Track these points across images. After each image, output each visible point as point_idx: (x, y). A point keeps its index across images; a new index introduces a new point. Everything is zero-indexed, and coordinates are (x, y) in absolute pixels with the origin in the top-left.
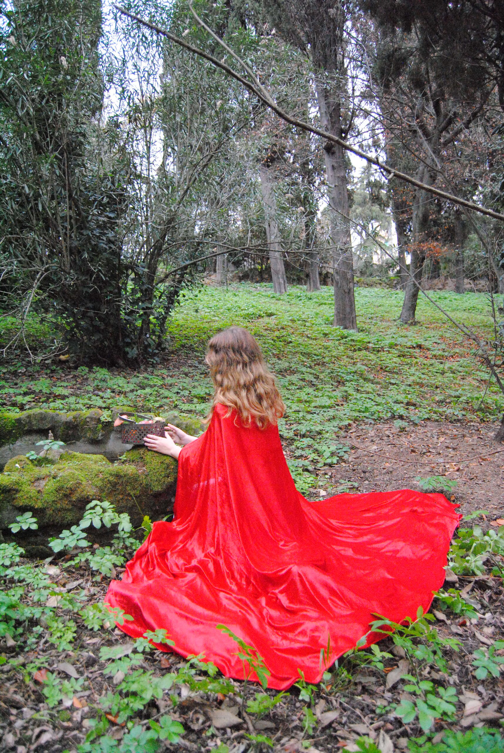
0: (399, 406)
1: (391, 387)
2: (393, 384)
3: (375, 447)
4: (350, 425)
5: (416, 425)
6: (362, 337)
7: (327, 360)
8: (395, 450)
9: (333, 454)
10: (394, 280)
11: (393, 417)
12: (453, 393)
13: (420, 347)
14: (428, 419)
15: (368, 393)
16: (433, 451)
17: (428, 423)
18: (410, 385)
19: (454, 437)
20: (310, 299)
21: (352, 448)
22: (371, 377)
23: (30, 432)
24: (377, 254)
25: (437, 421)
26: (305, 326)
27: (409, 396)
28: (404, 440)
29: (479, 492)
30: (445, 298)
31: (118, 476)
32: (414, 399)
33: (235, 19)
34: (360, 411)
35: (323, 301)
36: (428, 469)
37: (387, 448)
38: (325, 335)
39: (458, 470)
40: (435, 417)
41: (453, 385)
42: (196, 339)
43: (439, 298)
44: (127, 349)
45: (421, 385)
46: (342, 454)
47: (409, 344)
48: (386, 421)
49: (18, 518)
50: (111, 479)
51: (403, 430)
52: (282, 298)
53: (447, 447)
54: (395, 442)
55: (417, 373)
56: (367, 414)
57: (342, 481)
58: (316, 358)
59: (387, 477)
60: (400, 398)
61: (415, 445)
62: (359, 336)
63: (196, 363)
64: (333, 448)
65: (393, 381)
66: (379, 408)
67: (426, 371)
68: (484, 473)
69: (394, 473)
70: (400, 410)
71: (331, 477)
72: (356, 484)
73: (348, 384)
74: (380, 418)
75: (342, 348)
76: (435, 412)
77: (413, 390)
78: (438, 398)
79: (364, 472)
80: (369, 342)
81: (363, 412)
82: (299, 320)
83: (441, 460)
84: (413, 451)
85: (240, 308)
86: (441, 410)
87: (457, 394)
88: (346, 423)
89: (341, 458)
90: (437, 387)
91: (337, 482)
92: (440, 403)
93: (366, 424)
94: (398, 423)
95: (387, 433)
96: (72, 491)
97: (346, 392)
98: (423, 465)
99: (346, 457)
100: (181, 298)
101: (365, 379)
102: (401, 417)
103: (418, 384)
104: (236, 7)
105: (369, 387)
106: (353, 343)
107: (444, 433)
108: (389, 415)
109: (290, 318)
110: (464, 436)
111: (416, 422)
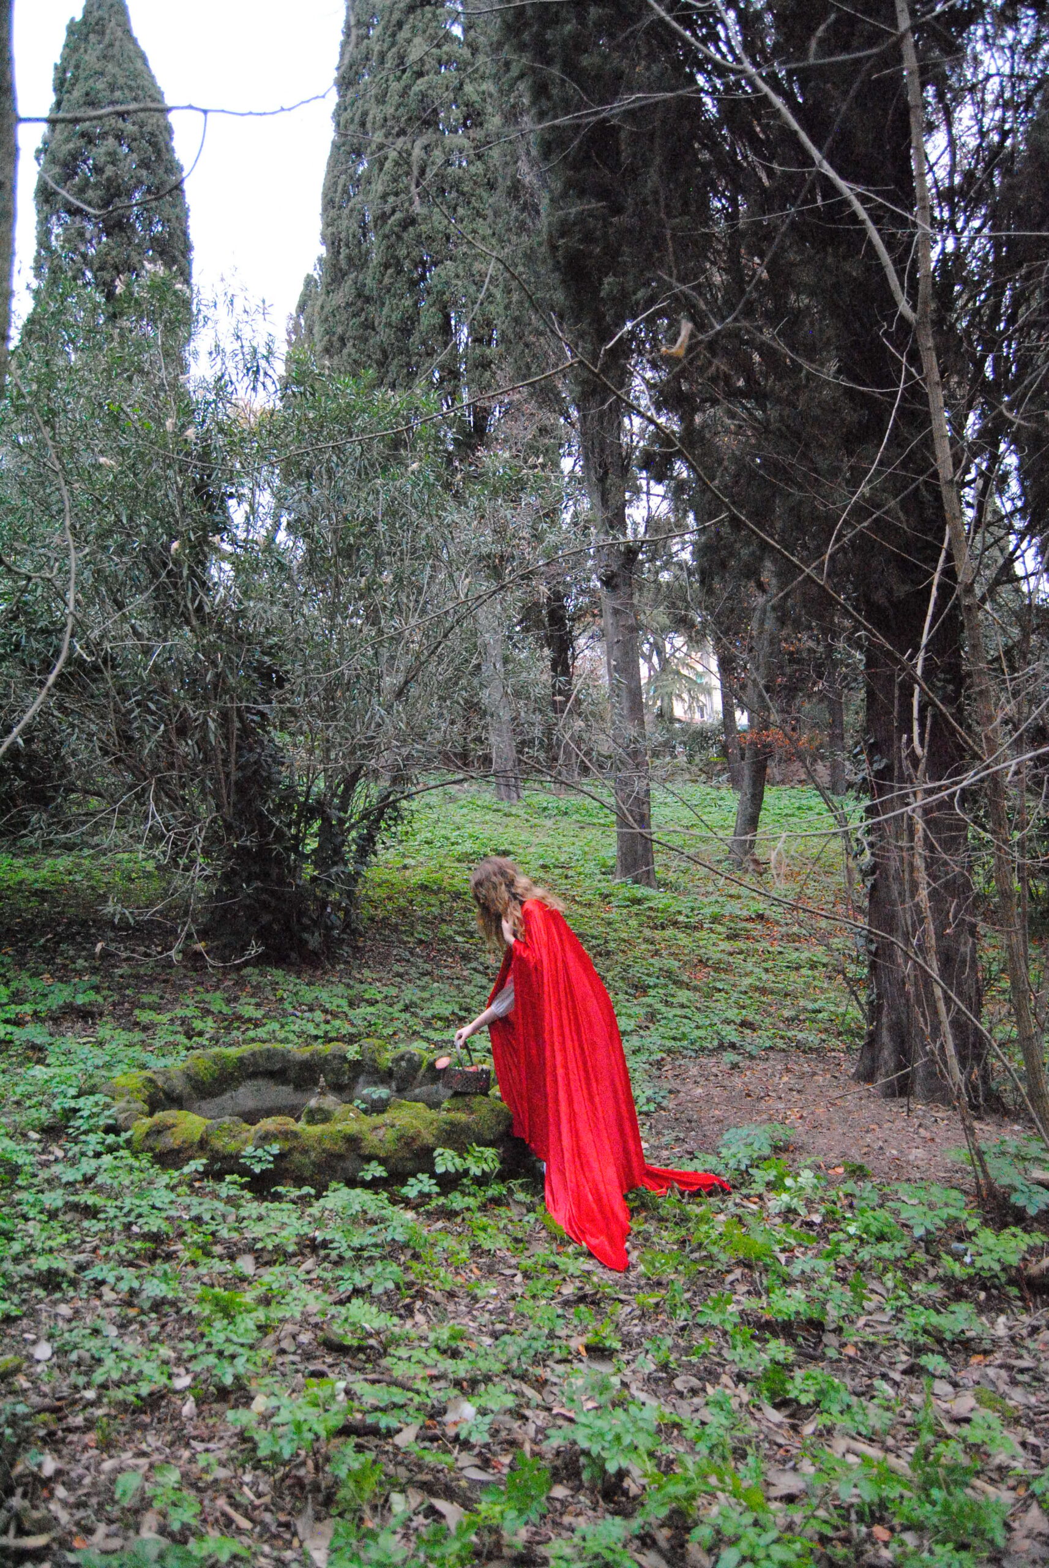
0: (729, 1028)
1: (717, 995)
2: (720, 990)
3: (700, 1090)
4: (663, 1059)
5: (752, 1057)
6: (665, 901)
7: (612, 946)
8: (726, 1094)
9: (649, 1100)
10: (716, 764)
11: (721, 1047)
12: (811, 1006)
13: (761, 917)
14: (771, 1048)
15: (682, 1006)
16: (773, 1094)
17: (771, 1055)
18: (746, 993)
19: (802, 1076)
20: (566, 813)
21: (670, 1092)
22: (685, 978)
23: (253, 1075)
24: (683, 700)
25: (784, 1050)
26: (567, 877)
27: (744, 1012)
28: (737, 1081)
29: (821, 1142)
30: (810, 809)
31: (451, 1123)
32: (750, 1016)
33: (433, 310)
34: (674, 1039)
35: (588, 820)
36: (765, 1117)
37: (716, 1092)
38: (605, 896)
39: (801, 1117)
40: (780, 1043)
41: (811, 990)
42: (390, 906)
43: (799, 808)
44: (306, 936)
45: (763, 991)
46: (659, 1099)
47: (745, 913)
48: (713, 1052)
49: (366, 1167)
50: (447, 1127)
51: (735, 1066)
52: (514, 811)
53: (791, 1090)
54: (726, 1083)
55: (757, 970)
56: (685, 1043)
57: (666, 1132)
58: (594, 942)
59: (717, 1127)
60: (732, 1014)
61: (751, 1087)
62: (659, 898)
63: (407, 955)
64: (649, 1092)
65: (719, 985)
66: (701, 1033)
67: (770, 964)
68: (829, 1120)
69: (726, 1122)
70: (731, 1034)
71: (651, 1128)
72: (682, 1135)
73: (652, 992)
74: (703, 1049)
75: (633, 923)
76: (782, 1037)
77: (749, 1002)
78: (787, 1013)
79: (690, 1121)
80: (680, 913)
81: (680, 1040)
82: (556, 867)
83: (781, 1106)
84: (749, 1095)
85: (447, 839)
86: (789, 1034)
87: (816, 1006)
88: (658, 1056)
89: (659, 1104)
90: (786, 995)
91: (658, 1133)
92: (789, 1021)
93: (684, 1057)
94: (730, 1057)
95: (714, 1070)
96: (413, 1139)
97: (650, 1006)
98: (759, 1112)
99: (665, 1103)
100: (379, 847)
101: (675, 983)
102: (733, 1046)
103: (757, 989)
104: (435, 290)
105: (683, 996)
106: (653, 914)
107: (788, 1070)
108: (716, 1043)
109: (541, 862)
110: (814, 1074)
111: (754, 1053)
